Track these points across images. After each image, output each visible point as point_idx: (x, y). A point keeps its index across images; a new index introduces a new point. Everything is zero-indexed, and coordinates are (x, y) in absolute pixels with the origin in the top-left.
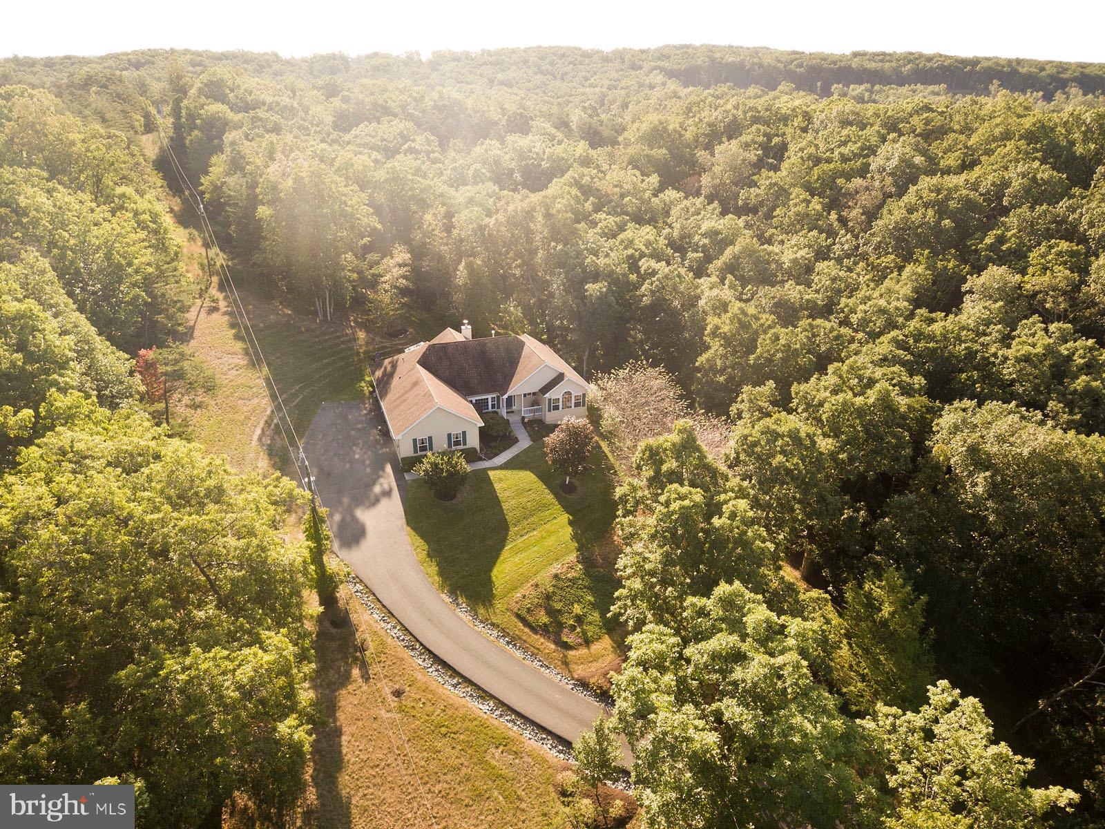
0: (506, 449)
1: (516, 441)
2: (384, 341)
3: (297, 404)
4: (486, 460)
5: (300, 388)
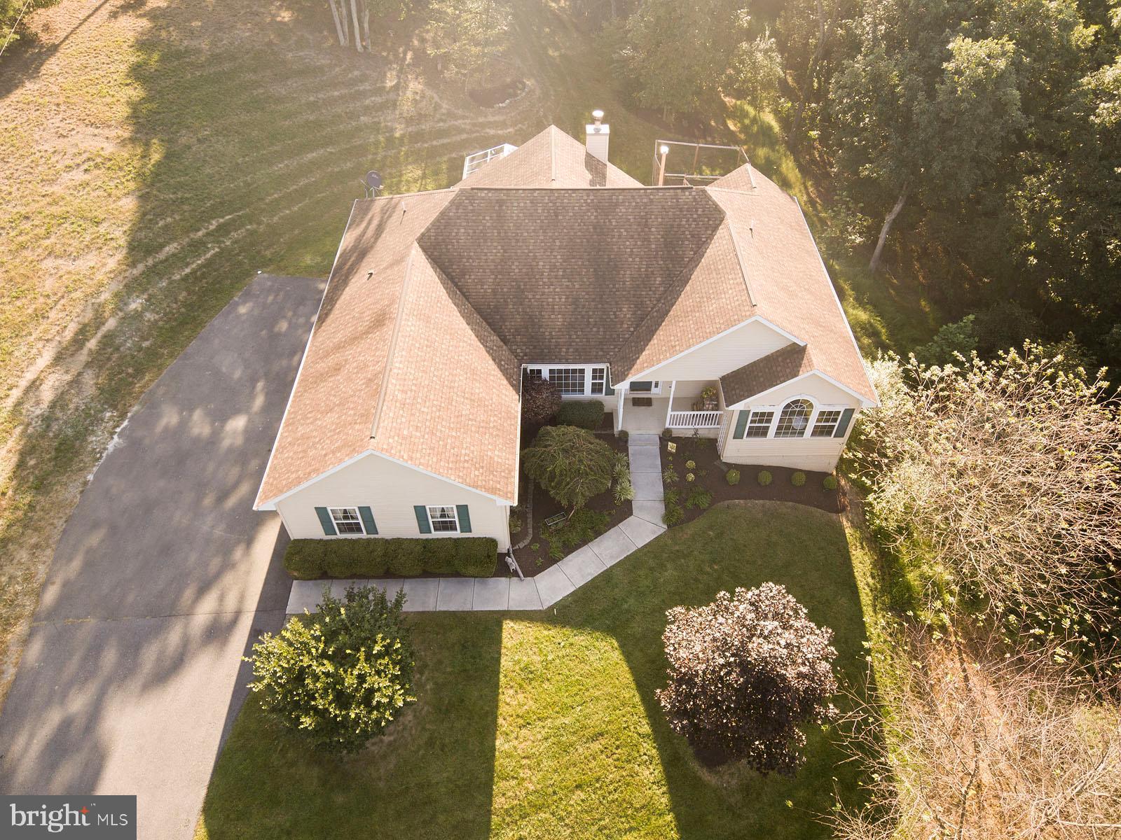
0: (584, 542)
1: (625, 510)
2: (460, 112)
3: (194, 272)
4: (515, 574)
5: (220, 227)
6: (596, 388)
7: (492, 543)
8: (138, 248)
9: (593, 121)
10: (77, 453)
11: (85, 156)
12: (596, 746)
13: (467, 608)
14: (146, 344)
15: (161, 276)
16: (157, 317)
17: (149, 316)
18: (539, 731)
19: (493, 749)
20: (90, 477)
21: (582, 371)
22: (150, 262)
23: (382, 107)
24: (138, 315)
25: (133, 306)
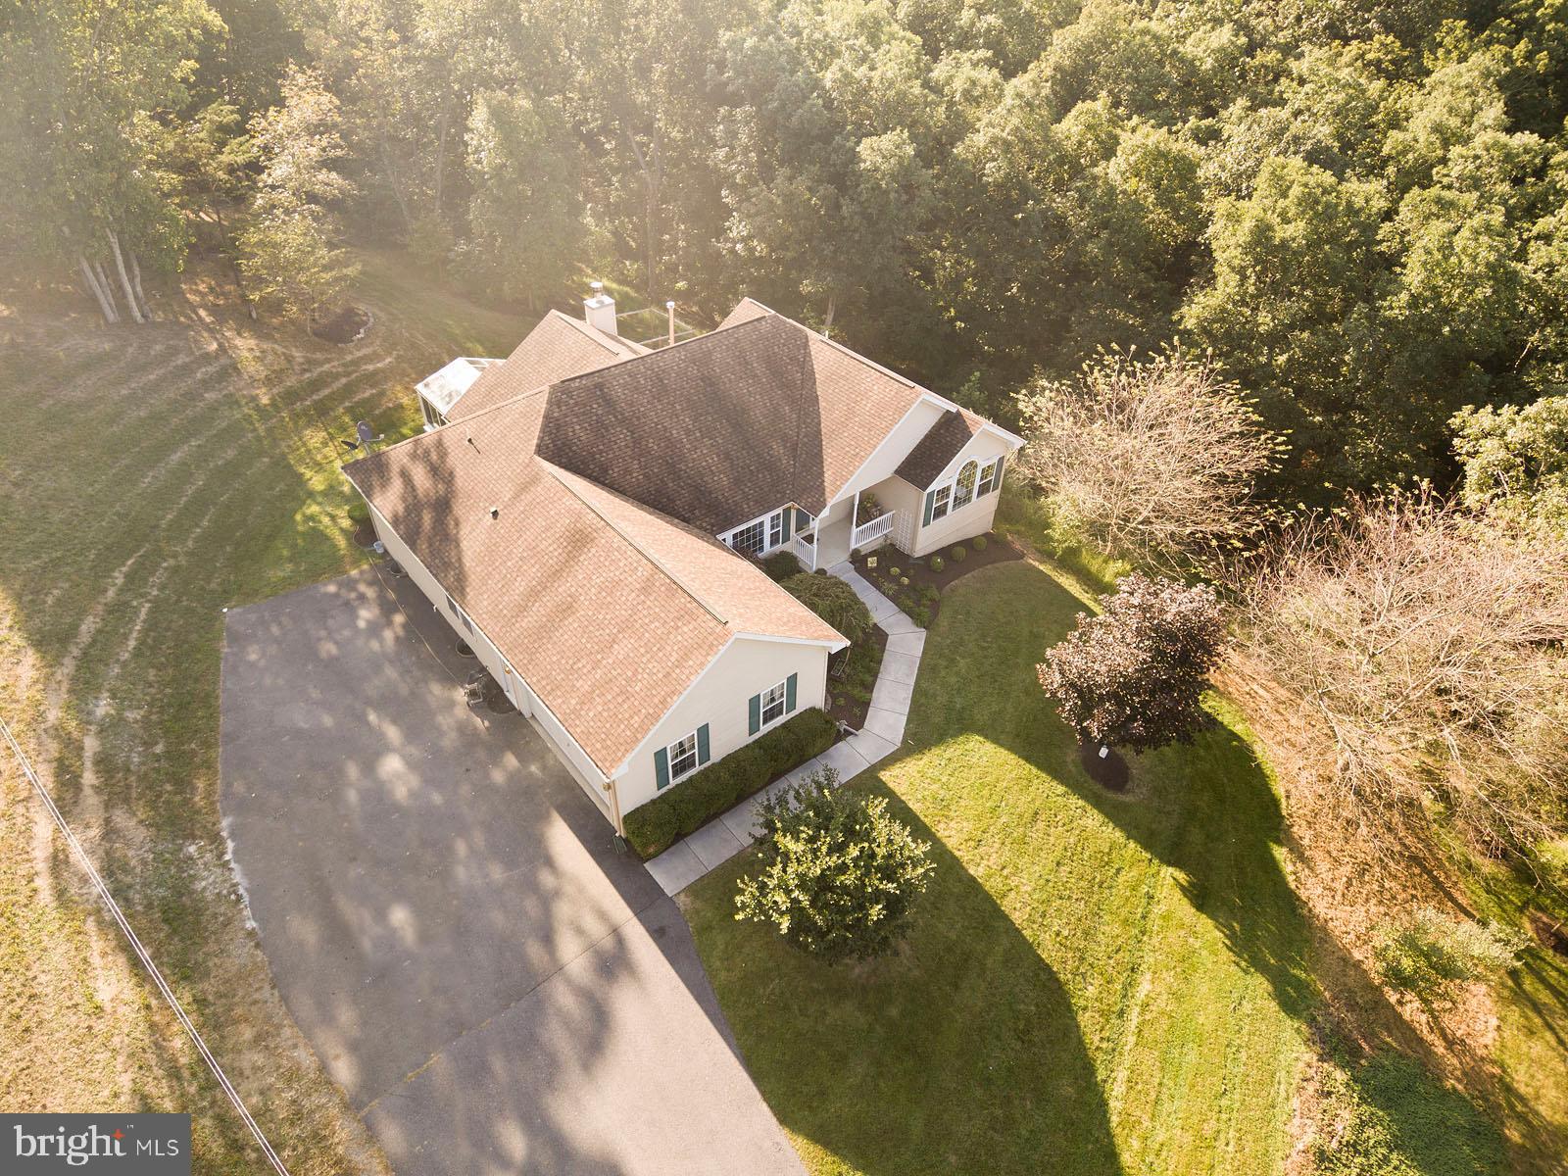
1: (881, 637)
3: (142, 642)
4: (848, 733)
5: (130, 577)
6: (774, 540)
9: (592, 294)
10: (198, 912)
14: (159, 749)
15: (103, 662)
16: (142, 713)
17: (132, 715)
18: (992, 841)
20: (251, 924)
21: (762, 524)
22: (75, 651)
23: (222, 376)
24: (117, 720)
25: (101, 712)
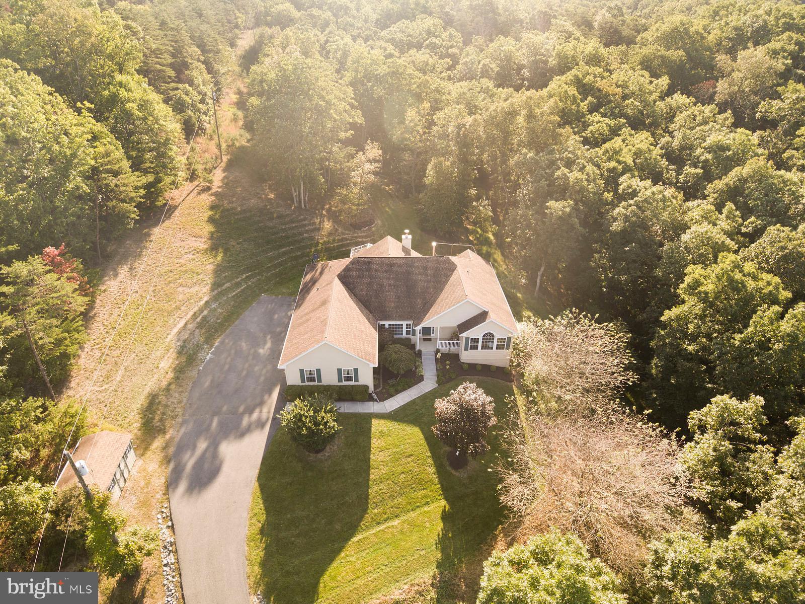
0: (404, 389)
1: (421, 379)
2: (347, 232)
3: (236, 294)
4: (377, 401)
5: (247, 277)
6: (408, 333)
7: (367, 387)
8: (216, 285)
9: (405, 234)
10: (194, 360)
11: (193, 249)
12: (409, 459)
13: (357, 411)
14: (219, 321)
15: (224, 295)
16: (222, 311)
17: (219, 310)
18: (387, 453)
19: (369, 458)
20: (201, 368)
21: (402, 325)
22: (219, 290)
23: (313, 230)
24: (215, 310)
25: (213, 306)
